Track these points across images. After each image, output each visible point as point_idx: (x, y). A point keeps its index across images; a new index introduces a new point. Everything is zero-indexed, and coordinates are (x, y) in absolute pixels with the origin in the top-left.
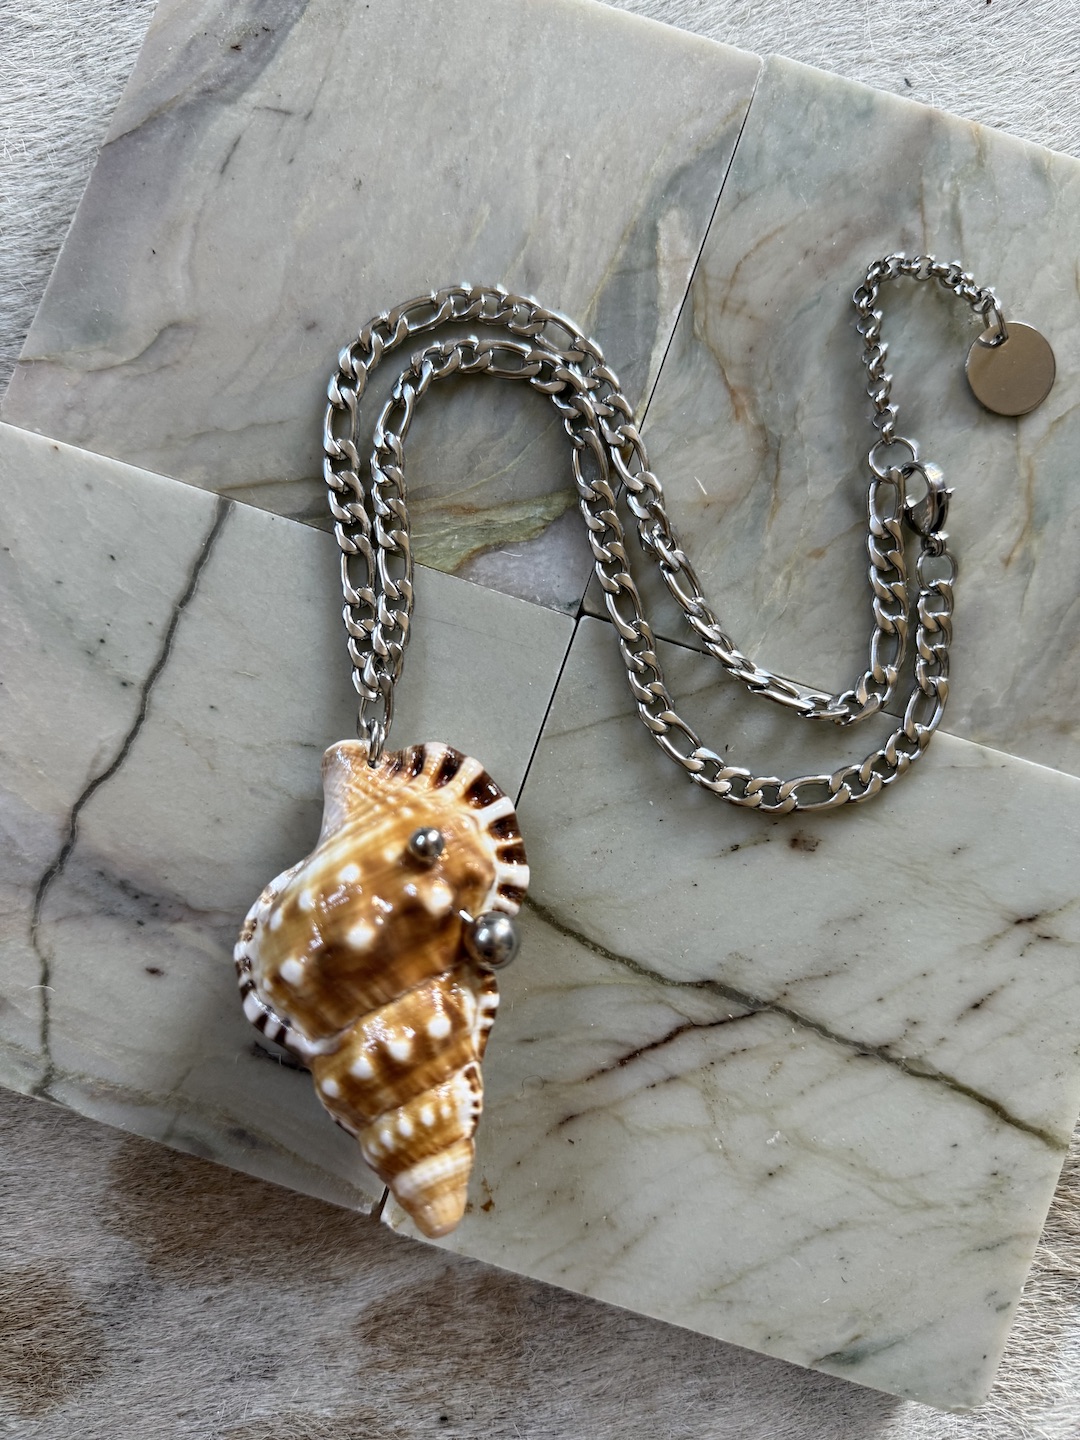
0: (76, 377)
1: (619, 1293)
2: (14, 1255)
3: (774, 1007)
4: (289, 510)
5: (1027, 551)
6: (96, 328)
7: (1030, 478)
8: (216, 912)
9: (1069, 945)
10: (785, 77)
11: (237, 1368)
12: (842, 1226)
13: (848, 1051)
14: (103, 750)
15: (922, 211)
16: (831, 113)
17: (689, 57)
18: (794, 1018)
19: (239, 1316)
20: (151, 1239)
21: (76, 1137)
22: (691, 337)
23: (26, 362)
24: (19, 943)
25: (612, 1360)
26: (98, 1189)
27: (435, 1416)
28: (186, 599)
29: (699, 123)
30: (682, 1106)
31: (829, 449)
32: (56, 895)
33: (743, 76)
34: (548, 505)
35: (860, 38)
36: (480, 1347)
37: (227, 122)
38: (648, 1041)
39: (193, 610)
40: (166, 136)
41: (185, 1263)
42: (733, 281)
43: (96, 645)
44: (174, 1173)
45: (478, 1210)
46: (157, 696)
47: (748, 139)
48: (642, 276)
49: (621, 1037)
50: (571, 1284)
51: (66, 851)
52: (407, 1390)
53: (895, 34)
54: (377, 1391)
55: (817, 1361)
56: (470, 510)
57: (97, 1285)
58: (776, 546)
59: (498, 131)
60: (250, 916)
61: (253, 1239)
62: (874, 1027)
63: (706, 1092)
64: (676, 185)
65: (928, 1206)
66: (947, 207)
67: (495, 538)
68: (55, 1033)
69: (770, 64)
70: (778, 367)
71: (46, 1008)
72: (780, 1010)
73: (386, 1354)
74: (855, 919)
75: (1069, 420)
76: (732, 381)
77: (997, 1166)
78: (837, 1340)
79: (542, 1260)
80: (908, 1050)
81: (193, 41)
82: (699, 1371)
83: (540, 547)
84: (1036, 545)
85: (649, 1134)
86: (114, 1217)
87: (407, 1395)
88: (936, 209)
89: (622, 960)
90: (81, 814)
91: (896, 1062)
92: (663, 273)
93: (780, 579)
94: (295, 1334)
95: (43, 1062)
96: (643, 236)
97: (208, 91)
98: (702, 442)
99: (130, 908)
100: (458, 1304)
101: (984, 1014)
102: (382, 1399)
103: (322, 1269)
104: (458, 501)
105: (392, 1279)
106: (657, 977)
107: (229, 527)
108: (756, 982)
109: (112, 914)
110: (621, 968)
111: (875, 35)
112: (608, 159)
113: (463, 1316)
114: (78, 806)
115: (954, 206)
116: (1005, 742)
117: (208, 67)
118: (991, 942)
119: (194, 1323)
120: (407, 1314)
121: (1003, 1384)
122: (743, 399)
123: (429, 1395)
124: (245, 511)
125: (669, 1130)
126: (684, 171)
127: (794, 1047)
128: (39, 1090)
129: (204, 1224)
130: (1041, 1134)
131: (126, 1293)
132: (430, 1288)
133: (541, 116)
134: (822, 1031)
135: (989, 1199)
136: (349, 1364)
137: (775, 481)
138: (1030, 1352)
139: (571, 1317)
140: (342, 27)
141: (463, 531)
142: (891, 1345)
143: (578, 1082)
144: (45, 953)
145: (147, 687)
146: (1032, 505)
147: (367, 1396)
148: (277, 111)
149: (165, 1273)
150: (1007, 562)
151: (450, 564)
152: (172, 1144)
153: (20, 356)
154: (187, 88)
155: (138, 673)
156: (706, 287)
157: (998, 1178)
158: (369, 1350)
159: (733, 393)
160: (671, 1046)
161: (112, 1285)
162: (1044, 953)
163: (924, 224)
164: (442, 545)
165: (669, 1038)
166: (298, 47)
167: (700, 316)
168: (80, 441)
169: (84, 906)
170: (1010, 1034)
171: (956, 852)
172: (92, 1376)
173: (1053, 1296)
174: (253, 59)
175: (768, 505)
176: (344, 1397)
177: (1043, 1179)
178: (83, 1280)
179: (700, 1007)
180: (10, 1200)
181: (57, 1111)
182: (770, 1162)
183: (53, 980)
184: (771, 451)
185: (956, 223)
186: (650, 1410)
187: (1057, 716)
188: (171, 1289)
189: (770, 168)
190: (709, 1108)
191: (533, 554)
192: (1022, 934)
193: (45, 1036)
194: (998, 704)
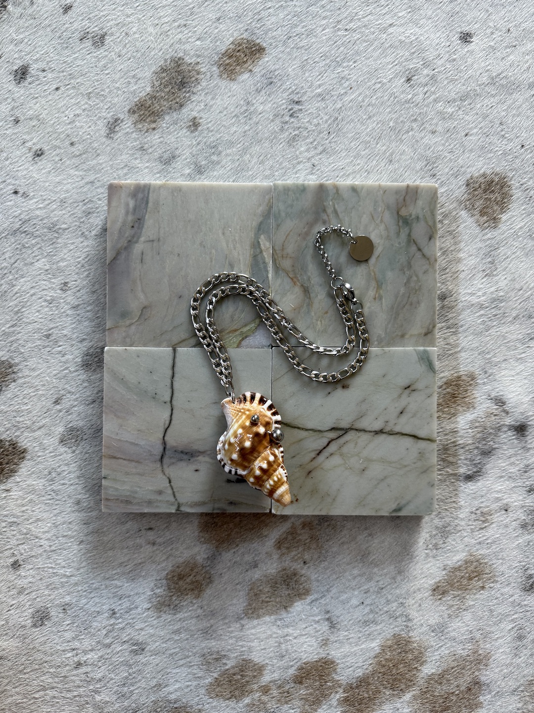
0: (124, 329)
1: (337, 511)
2: (180, 559)
3: (351, 429)
4: (191, 346)
5: (379, 294)
6: (124, 315)
7: (375, 274)
8: (207, 451)
9: (420, 390)
10: (279, 187)
11: (247, 567)
12: (385, 478)
13: (372, 434)
14: (165, 421)
15: (326, 213)
16: (294, 193)
17: (252, 190)
18: (357, 430)
19: (243, 554)
20: (214, 542)
21: (186, 522)
22: (277, 268)
23: (108, 330)
24: (161, 475)
25: (343, 533)
26: (196, 534)
27: (302, 563)
28: (173, 377)
29: (261, 208)
30: (336, 460)
31: (321, 285)
32: (166, 460)
33: (268, 191)
34: (255, 323)
35: (297, 156)
36: (308, 541)
37: (138, 248)
38: (323, 447)
39: (176, 378)
40: (123, 257)
41: (225, 545)
42: (283, 250)
43: (155, 395)
44: (215, 522)
45: (295, 502)
46: (174, 403)
47: (275, 209)
48: (259, 256)
49: (315, 449)
50: (323, 513)
51: (165, 448)
52: (293, 558)
53: (306, 151)
54: (285, 561)
55: (391, 513)
56: (236, 330)
57: (204, 559)
58: (315, 314)
59: (209, 228)
60: (218, 448)
61: (240, 533)
62: (377, 426)
63: (341, 455)
64: (261, 228)
65: (406, 466)
66: (333, 209)
67: (244, 335)
68: (177, 494)
69: (274, 185)
70: (301, 269)
71: (172, 489)
72: (352, 429)
73: (284, 550)
74: (364, 400)
75: (381, 255)
76: (291, 276)
77: (420, 451)
78: (394, 506)
79: (315, 509)
80: (387, 429)
81: (120, 228)
82: (366, 529)
83: (256, 334)
84: (381, 292)
85: (330, 469)
86: (203, 539)
87: (293, 560)
88: (330, 211)
89: (310, 430)
90: (165, 438)
91: (385, 433)
92: (264, 253)
93: (319, 322)
94: (259, 554)
95: (176, 503)
96: (256, 245)
97: (130, 241)
98: (288, 294)
99: (185, 457)
100: (299, 532)
101: (404, 414)
102: (287, 562)
103: (261, 534)
104: (232, 329)
105: (279, 531)
106: (320, 431)
107: (177, 355)
108: (344, 424)
109: (181, 460)
110: (311, 432)
111: (300, 153)
112: (241, 227)
113: (301, 534)
114: (164, 437)
115: (334, 208)
116: (389, 345)
117: (126, 235)
118: (400, 396)
119: (233, 559)
120: (286, 538)
121: (446, 507)
122: (295, 280)
123: (299, 558)
124: (180, 350)
125: (335, 467)
126: (261, 223)
127: (359, 437)
128: (178, 510)
129: (226, 533)
130: (429, 440)
131: (212, 558)
132: (290, 529)
133: (219, 220)
134: (364, 431)
135: (420, 460)
136: (276, 557)
137: (310, 298)
138: (451, 497)
139: (328, 525)
140: (159, 212)
141: (236, 336)
142: (408, 503)
143: (309, 463)
144: (168, 475)
145: (171, 402)
146: (377, 282)
147: (283, 563)
148: (150, 241)
149: (221, 549)
150: (375, 299)
151: (235, 345)
152: (215, 512)
153: (107, 328)
154: (123, 242)
155: (168, 399)
156: (277, 254)
157: (421, 454)
158: (280, 551)
159: (292, 279)
160: (329, 447)
161: (208, 557)
162: (415, 394)
163: (328, 216)
164: (232, 341)
165: (328, 445)
166: (149, 222)
167: (277, 262)
168: (131, 345)
169: (173, 460)
170: (412, 417)
171: (384, 376)
172: (211, 582)
173: (453, 481)
174: (139, 228)
175: (310, 305)
176: (277, 565)
177: (433, 450)
178: (200, 559)
179: (332, 435)
180: (174, 545)
181: (184, 514)
182: (362, 467)
183: (172, 481)
184: (306, 291)
185: (335, 212)
186: (357, 543)
187: (400, 334)
188: (224, 553)
189: (283, 214)
190: (343, 459)
191: (255, 336)
192: (407, 391)
193: (174, 496)
194: (383, 336)
